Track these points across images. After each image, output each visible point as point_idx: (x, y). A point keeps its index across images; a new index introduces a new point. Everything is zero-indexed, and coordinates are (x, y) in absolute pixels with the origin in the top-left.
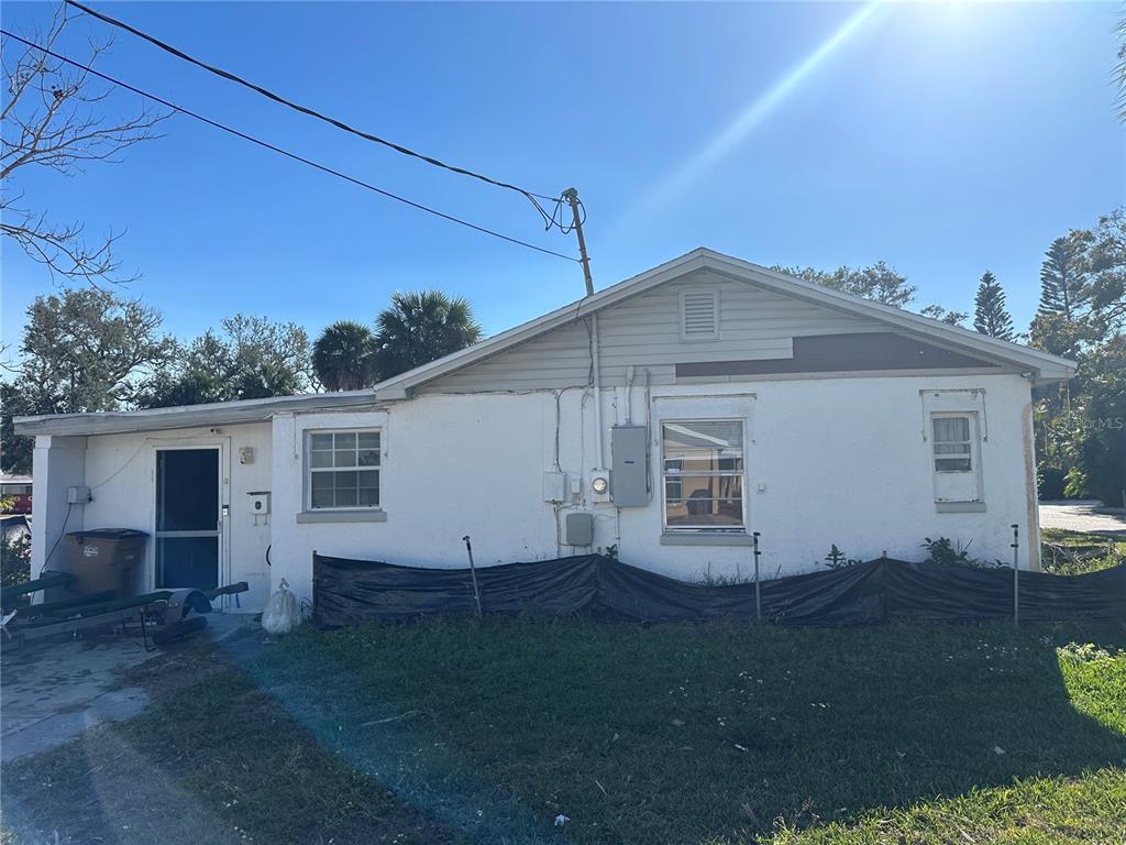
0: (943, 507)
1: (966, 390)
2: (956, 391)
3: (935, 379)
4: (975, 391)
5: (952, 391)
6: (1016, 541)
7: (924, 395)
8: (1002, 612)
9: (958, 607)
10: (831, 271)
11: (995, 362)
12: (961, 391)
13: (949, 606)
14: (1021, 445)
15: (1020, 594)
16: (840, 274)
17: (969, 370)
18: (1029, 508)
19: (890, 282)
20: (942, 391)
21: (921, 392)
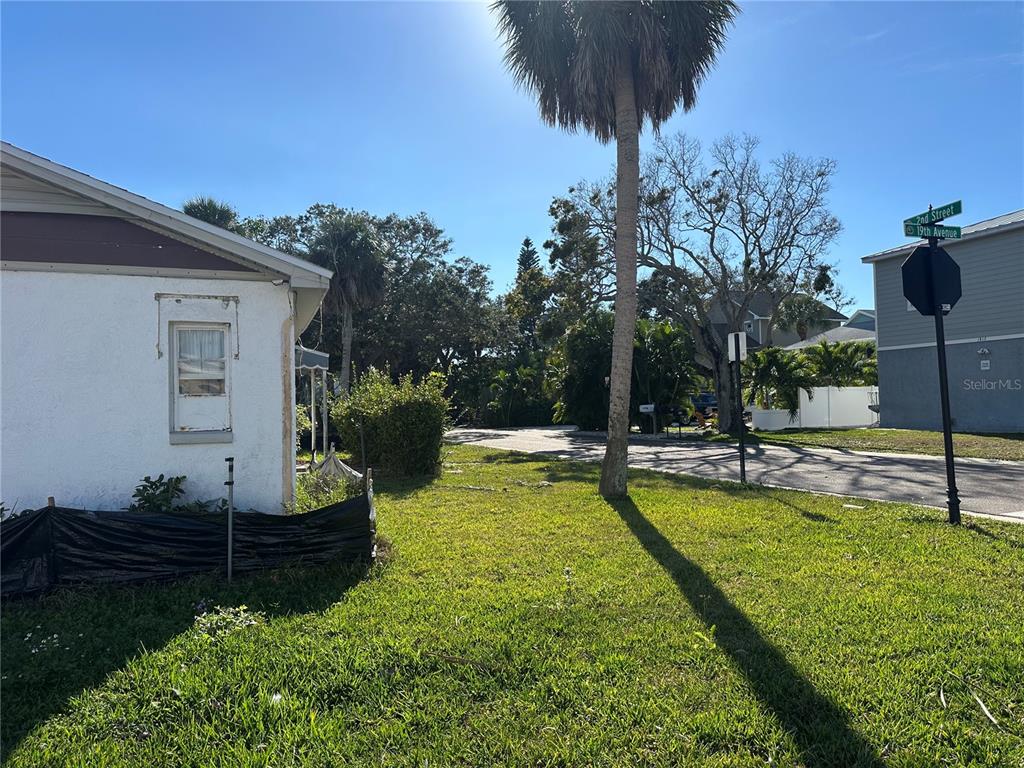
0: (177, 438)
1: (216, 298)
2: (204, 297)
3: (177, 281)
4: (226, 299)
5: (199, 297)
6: (231, 476)
7: (162, 300)
8: (211, 564)
9: (149, 564)
10: (382, 217)
11: (250, 266)
12: (209, 297)
13: (141, 563)
14: (279, 365)
15: (235, 540)
16: (389, 220)
17: (220, 273)
18: (285, 437)
19: (431, 232)
20: (186, 296)
21: (158, 296)
